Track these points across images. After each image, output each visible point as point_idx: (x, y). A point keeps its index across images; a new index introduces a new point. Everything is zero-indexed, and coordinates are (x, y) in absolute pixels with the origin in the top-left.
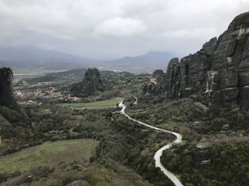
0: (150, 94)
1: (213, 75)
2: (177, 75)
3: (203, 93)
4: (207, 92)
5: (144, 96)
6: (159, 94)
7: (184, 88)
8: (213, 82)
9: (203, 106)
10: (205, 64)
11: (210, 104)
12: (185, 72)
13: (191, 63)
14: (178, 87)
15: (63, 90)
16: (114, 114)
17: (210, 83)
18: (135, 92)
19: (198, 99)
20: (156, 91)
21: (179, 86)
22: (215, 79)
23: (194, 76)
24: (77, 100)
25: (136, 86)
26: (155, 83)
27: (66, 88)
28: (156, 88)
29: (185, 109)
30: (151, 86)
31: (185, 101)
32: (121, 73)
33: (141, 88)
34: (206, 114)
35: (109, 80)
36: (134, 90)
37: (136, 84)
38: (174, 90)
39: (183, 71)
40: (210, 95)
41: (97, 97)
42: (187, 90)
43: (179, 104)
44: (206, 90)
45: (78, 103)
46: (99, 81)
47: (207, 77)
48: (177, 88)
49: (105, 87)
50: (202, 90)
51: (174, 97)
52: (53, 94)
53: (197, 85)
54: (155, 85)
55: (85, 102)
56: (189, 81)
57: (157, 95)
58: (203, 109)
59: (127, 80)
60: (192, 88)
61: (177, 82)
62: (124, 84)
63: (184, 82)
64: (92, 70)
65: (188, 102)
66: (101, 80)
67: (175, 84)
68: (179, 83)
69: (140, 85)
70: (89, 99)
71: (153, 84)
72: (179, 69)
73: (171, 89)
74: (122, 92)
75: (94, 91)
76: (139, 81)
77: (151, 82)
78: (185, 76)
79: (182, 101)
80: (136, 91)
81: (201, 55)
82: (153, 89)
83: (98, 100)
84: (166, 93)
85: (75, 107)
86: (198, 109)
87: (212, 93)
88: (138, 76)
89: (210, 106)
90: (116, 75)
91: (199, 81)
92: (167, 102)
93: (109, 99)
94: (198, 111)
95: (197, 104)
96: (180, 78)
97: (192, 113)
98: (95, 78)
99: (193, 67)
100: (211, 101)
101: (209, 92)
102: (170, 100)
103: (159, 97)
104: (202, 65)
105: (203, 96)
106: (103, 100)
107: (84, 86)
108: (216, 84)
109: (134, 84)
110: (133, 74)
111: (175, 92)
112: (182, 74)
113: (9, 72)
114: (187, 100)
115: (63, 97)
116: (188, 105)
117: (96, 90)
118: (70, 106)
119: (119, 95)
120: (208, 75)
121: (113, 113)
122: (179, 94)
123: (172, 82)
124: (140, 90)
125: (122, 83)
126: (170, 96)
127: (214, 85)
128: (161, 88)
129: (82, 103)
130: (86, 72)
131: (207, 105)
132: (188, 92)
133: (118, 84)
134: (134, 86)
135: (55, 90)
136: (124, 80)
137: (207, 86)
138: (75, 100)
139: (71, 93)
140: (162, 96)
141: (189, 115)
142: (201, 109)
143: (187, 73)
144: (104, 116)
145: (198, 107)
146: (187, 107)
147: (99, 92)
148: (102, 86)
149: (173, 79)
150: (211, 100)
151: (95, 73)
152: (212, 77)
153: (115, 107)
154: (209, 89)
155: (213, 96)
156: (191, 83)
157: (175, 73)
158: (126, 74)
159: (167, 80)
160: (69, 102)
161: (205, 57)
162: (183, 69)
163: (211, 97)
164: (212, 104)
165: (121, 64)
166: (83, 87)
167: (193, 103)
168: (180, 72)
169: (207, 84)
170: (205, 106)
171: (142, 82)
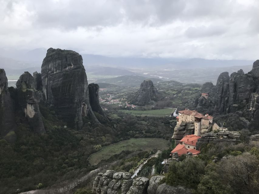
0: (202, 107)
1: (256, 97)
2: (226, 91)
3: (248, 110)
4: (250, 109)
5: (196, 108)
6: (210, 107)
7: (232, 104)
8: (256, 102)
9: (246, 120)
10: (251, 85)
11: (252, 120)
12: (233, 90)
13: (239, 83)
14: (227, 103)
15: (120, 97)
16: (172, 123)
17: (253, 103)
18: (186, 104)
19: (243, 115)
20: (207, 104)
21: (227, 101)
22: (257, 100)
23: (241, 95)
24: (135, 107)
25: (186, 97)
26: (206, 97)
27: (122, 95)
28: (206, 102)
29: (232, 122)
30: (202, 100)
31: (232, 116)
32: (169, 82)
33: (191, 100)
34: (248, 127)
35: (160, 90)
36: (185, 101)
37: (186, 96)
38: (223, 105)
39: (231, 89)
40: (253, 112)
41: (152, 106)
42: (234, 107)
43: (226, 117)
44: (250, 108)
45: (137, 110)
46: (153, 91)
47: (251, 98)
48: (225, 103)
49: (158, 98)
50: (247, 108)
51: (223, 111)
52: (112, 101)
53: (243, 102)
54: (206, 99)
55: (142, 110)
56: (237, 98)
57: (208, 108)
58: (246, 124)
59: (177, 91)
60: (239, 105)
61: (226, 98)
62: (175, 94)
63: (232, 99)
64: (147, 82)
65: (234, 117)
66: (154, 91)
67: (224, 100)
68: (228, 99)
69: (190, 97)
70: (145, 107)
71: (205, 98)
72: (228, 87)
73: (220, 104)
74: (174, 103)
75: (149, 101)
76: (189, 93)
77: (202, 96)
78: (234, 94)
79: (230, 115)
80: (187, 102)
81: (248, 78)
82: (204, 102)
83: (153, 109)
84: (215, 107)
85: (135, 114)
86: (242, 122)
87: (254, 111)
88: (187, 86)
89: (252, 121)
90: (164, 84)
91: (246, 99)
92: (217, 115)
93: (162, 108)
94: (242, 125)
95: (242, 118)
96: (229, 95)
97: (237, 126)
98: (150, 89)
99: (241, 86)
100: (253, 118)
101: (252, 110)
102: (219, 113)
103: (210, 110)
104: (249, 86)
105: (248, 113)
106: (158, 109)
107: (140, 95)
108: (258, 104)
109: (184, 95)
110: (182, 84)
111: (224, 107)
112: (231, 91)
113: (97, 87)
114: (234, 115)
115: (121, 104)
116: (234, 119)
117: (151, 100)
118: (131, 113)
119: (172, 105)
120: (252, 96)
121: (171, 121)
122: (227, 109)
123: (222, 97)
124: (190, 102)
125: (173, 94)
126: (219, 110)
127: (256, 105)
128: (211, 102)
129: (139, 110)
130: (142, 84)
131: (249, 120)
132: (235, 108)
133: (169, 95)
134: (185, 97)
135: (113, 97)
136: (175, 91)
137: (251, 105)
138: (133, 107)
139: (128, 101)
140: (212, 109)
141: (234, 127)
142: (245, 123)
143: (235, 91)
144: (163, 124)
145: (242, 121)
146: (233, 120)
147: (153, 101)
148: (155, 96)
149: (223, 95)
150: (253, 116)
151: (150, 85)
152: (255, 99)
153: (170, 116)
154: (253, 107)
155: (255, 113)
156: (239, 101)
157: (225, 90)
158: (174, 84)
159: (217, 95)
160: (129, 109)
161: (252, 79)
162: (232, 87)
163: (253, 114)
164: (254, 120)
165: (165, 70)
166: (139, 97)
167: (238, 117)
168: (229, 89)
169: (251, 104)
170: (248, 121)
171: (192, 94)
